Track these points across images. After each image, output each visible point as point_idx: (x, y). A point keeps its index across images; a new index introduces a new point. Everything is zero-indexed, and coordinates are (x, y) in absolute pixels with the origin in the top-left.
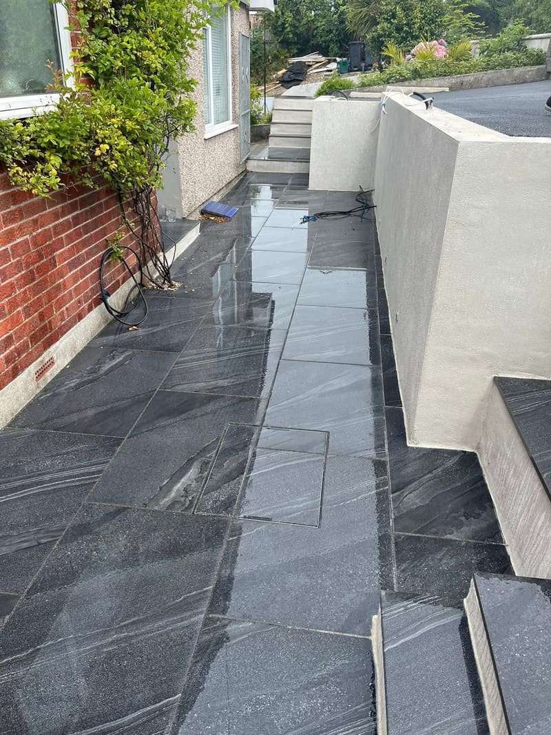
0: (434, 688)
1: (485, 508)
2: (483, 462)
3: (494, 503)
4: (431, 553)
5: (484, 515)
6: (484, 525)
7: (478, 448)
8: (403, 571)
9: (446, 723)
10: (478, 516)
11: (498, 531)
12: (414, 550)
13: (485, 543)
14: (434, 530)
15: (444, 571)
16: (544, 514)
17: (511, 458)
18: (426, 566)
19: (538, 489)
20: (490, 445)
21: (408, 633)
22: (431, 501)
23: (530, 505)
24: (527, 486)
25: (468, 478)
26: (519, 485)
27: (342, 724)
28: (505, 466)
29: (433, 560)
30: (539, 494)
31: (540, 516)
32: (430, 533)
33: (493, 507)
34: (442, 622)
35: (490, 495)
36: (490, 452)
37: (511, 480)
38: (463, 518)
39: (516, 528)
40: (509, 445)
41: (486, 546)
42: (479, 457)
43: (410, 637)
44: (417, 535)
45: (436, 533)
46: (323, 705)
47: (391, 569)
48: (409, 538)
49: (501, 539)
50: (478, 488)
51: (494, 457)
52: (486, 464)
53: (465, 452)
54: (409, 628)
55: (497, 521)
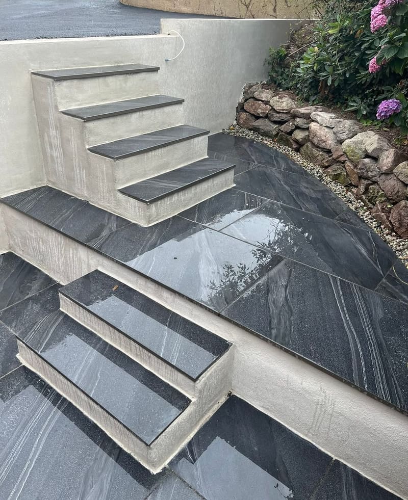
0: (74, 348)
1: (37, 273)
2: (19, 253)
3: (39, 268)
4: (25, 309)
5: (38, 277)
6: (42, 280)
7: (10, 248)
8: (15, 326)
9: (89, 355)
10: (36, 279)
11: (51, 279)
12: (14, 314)
13: (48, 287)
14: (17, 298)
15: (37, 312)
16: (71, 249)
17: (36, 237)
18: (26, 316)
19: (61, 240)
20: (18, 240)
21: (45, 339)
22: (4, 287)
23: (61, 251)
24: (54, 243)
25: (15, 265)
26: (50, 247)
27: (39, 406)
28: (35, 245)
29: (27, 311)
30: (63, 242)
31: (69, 251)
32: (17, 301)
33: (40, 271)
34: (57, 324)
35: (34, 266)
36: (20, 244)
37: (43, 248)
38: (29, 284)
39: (60, 269)
40: (31, 231)
41: (50, 288)
42: (14, 252)
43: (47, 340)
44: (9, 307)
45: (19, 299)
46: (22, 408)
47: (8, 330)
48: (5, 311)
49: (55, 281)
50: (25, 266)
51: (24, 244)
52: (21, 253)
53: (4, 254)
54: (43, 337)
55: (47, 275)
